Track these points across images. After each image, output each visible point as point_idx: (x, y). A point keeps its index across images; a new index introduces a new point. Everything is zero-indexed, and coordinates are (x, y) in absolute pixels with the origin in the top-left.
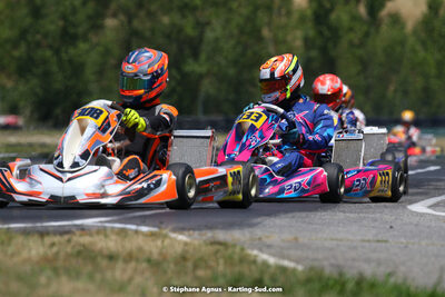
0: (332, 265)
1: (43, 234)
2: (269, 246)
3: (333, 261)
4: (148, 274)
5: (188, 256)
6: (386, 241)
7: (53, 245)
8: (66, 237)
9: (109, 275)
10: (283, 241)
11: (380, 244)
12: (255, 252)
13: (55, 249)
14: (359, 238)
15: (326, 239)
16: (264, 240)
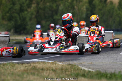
0: (102, 70)
1: (23, 63)
2: (84, 65)
3: (103, 69)
4: (53, 74)
5: (63, 68)
6: (116, 63)
7: (26, 66)
8: (29, 64)
9: (42, 74)
10: (88, 64)
11: (114, 64)
12: (81, 67)
13: (27, 68)
14: (109, 62)
15: (100, 63)
16: (83, 63)
